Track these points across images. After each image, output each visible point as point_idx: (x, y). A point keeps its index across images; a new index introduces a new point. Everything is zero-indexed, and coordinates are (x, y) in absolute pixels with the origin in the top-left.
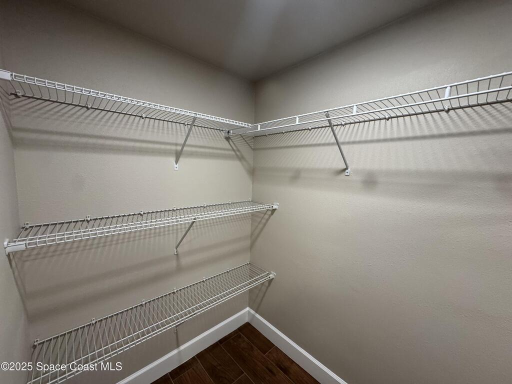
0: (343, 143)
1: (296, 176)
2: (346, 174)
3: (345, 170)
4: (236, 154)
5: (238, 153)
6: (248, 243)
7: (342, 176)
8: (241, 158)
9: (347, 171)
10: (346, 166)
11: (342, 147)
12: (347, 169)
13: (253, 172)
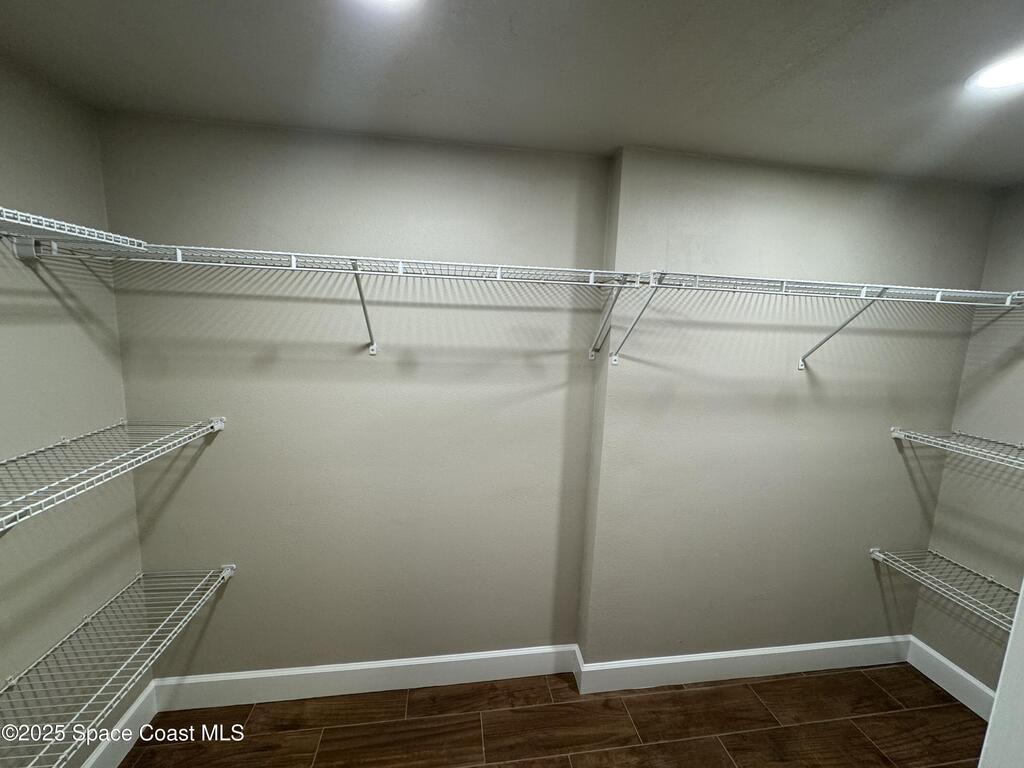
0: (371, 303)
1: (267, 358)
2: (372, 353)
3: (368, 345)
4: (65, 305)
5: (70, 302)
6: (132, 528)
7: (364, 356)
8: (82, 316)
9: (371, 348)
10: (371, 339)
11: (368, 308)
12: (371, 344)
13: (122, 350)
